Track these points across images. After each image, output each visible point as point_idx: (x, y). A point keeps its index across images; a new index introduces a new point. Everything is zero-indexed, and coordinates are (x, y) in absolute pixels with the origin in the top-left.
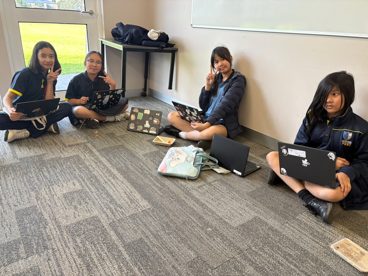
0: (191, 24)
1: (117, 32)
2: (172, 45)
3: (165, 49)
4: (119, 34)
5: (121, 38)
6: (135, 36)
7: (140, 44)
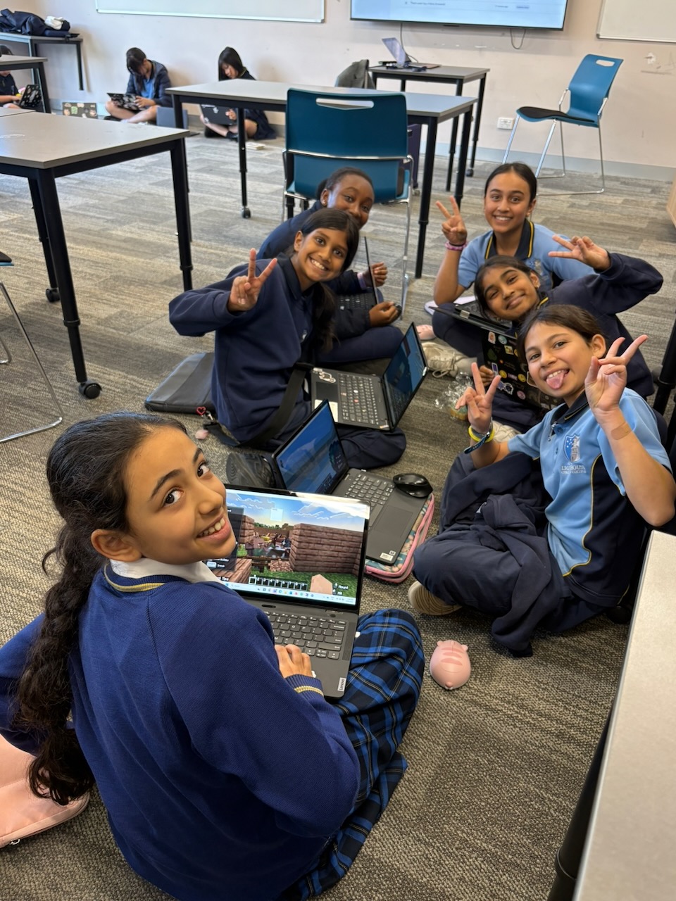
0: (97, 8)
1: (6, 21)
2: (75, 35)
3: (71, 39)
4: (8, 23)
5: (13, 29)
6: (35, 25)
7: (43, 35)
